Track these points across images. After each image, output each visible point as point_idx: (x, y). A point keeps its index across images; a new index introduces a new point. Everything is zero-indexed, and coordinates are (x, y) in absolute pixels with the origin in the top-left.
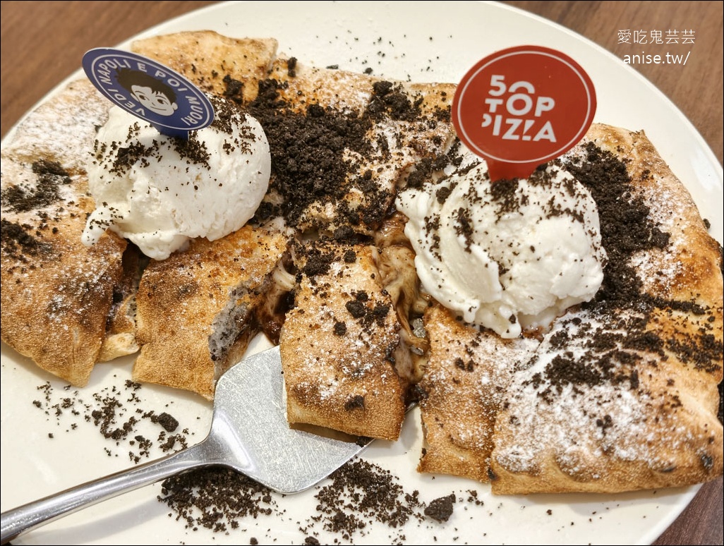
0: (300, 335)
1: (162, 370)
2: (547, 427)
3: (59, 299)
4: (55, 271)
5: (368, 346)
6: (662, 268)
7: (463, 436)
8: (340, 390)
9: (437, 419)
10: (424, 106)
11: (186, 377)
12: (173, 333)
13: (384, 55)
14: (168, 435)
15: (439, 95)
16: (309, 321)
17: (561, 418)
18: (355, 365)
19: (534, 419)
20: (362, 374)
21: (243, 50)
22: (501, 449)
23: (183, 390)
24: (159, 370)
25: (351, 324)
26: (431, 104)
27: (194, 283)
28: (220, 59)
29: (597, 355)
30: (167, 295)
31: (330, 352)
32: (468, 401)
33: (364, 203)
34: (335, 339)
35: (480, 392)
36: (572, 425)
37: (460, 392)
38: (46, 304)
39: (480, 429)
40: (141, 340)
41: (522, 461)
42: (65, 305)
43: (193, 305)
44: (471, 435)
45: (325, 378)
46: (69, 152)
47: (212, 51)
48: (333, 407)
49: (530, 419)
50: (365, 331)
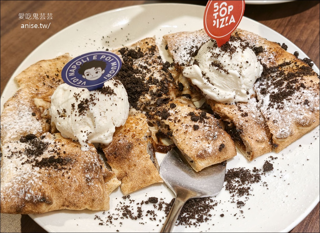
0: (183, 138)
1: (138, 182)
2: (288, 116)
3: (88, 176)
4: (79, 166)
5: (210, 127)
6: (268, 57)
7: (260, 138)
8: (213, 146)
9: (249, 137)
10: (143, 50)
11: (150, 179)
12: (135, 165)
13: (108, 42)
14: (157, 205)
15: (145, 44)
16: (182, 132)
17: (291, 110)
18: (212, 135)
19: (281, 117)
20: (216, 137)
21: (61, 61)
22: (276, 134)
23: (150, 185)
24: (137, 183)
25: (197, 124)
26: (144, 48)
27: (129, 143)
28: (55, 68)
29: (282, 87)
30: (123, 152)
31: (199, 137)
32: (254, 126)
33: (158, 88)
34: (196, 132)
35: (255, 120)
36: (296, 110)
37: (250, 124)
38: (84, 180)
39: (263, 133)
40: (120, 178)
41: (287, 132)
42: (91, 177)
43: (135, 151)
44: (262, 136)
45: (205, 146)
46: (32, 127)
47: (49, 67)
48: (215, 154)
49: (280, 118)
50: (204, 123)
